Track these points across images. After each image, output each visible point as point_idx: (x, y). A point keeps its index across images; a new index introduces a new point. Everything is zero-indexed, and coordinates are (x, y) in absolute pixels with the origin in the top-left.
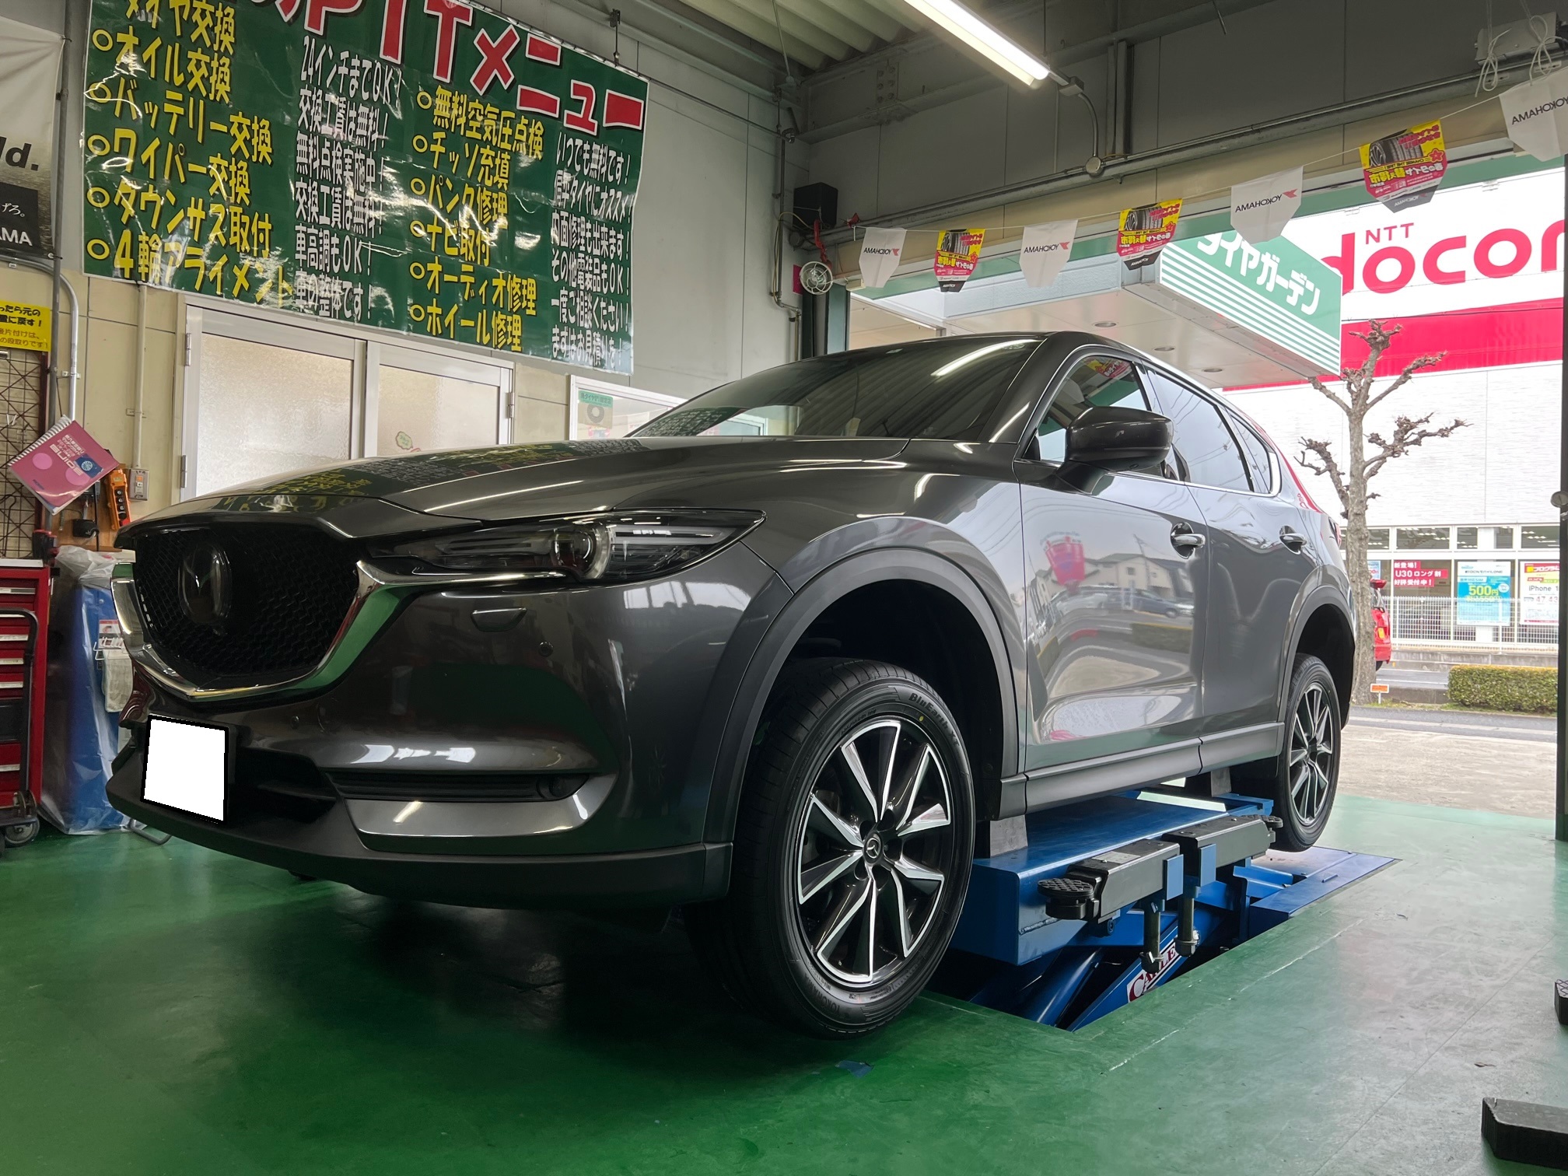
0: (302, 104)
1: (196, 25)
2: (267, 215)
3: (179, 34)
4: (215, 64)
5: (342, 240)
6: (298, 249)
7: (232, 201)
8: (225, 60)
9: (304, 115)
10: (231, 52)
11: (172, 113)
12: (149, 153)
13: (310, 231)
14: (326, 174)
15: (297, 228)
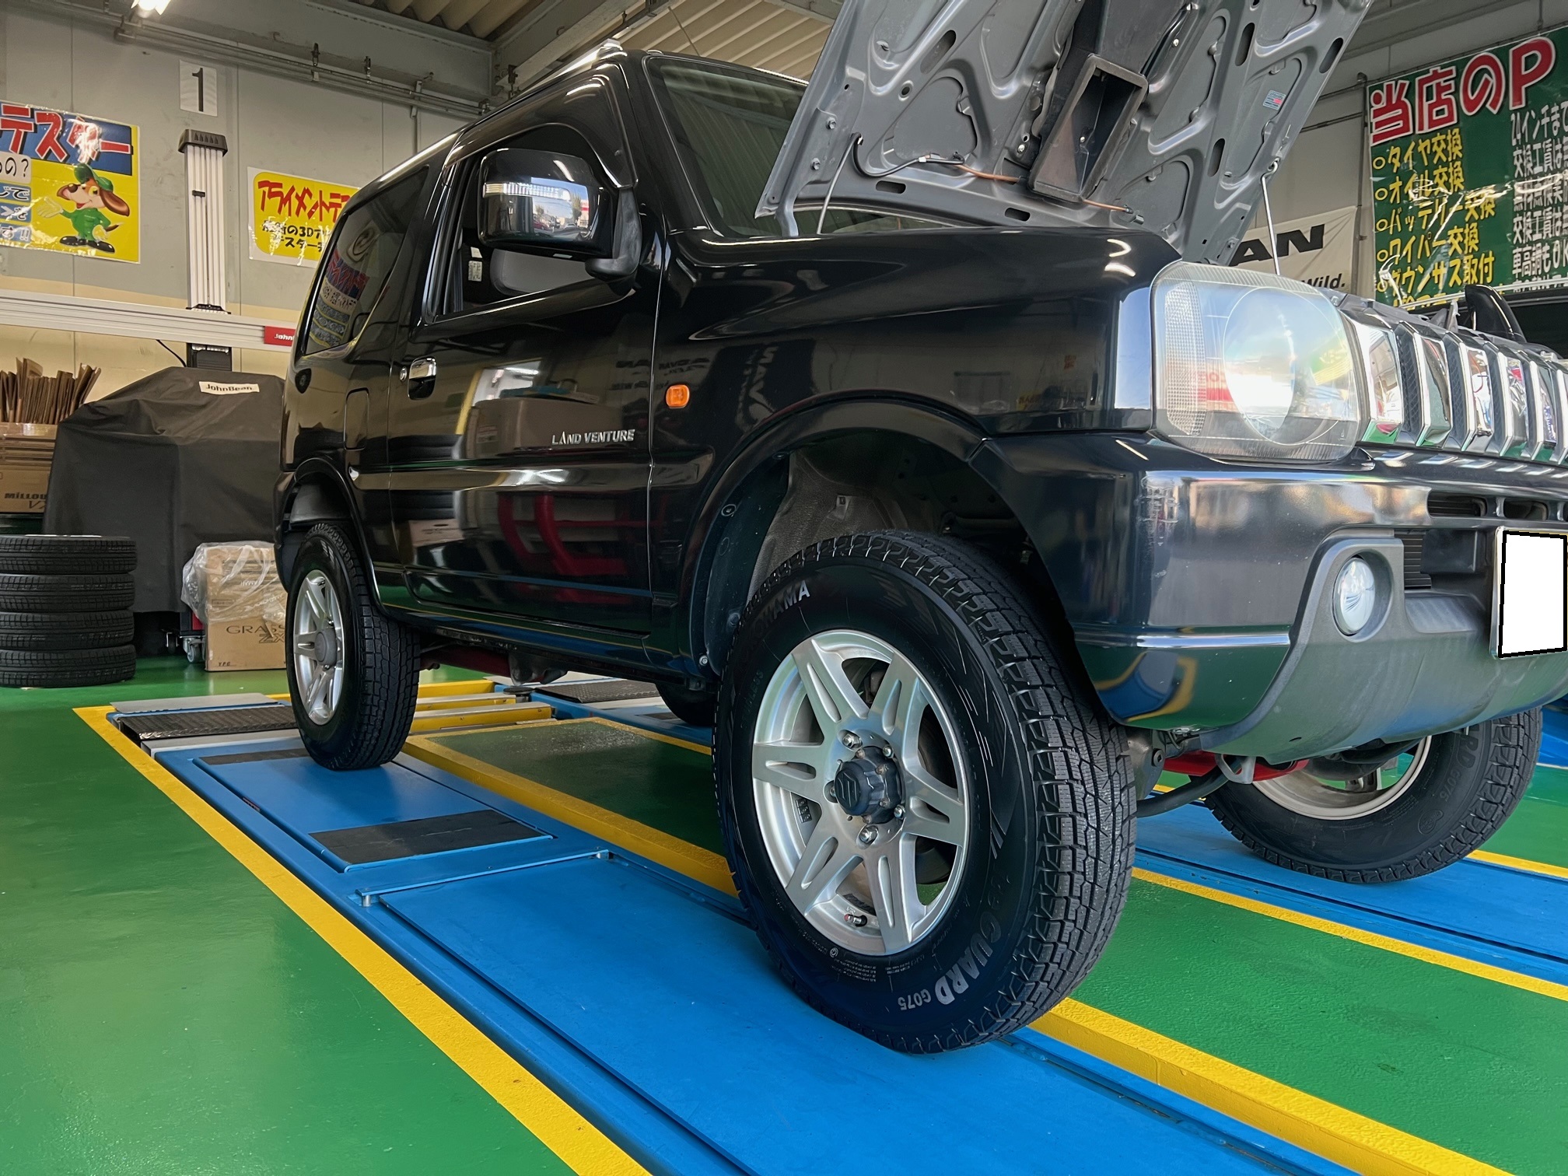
0: (1516, 162)
1: (1436, 152)
2: (1491, 253)
3: (1426, 164)
4: (1451, 170)
5: (1552, 247)
6: (1515, 266)
7: (1466, 252)
8: (1458, 163)
9: (1519, 169)
10: (1460, 155)
11: (1423, 217)
12: (1409, 247)
13: (1525, 249)
14: (1539, 202)
15: (1514, 252)
